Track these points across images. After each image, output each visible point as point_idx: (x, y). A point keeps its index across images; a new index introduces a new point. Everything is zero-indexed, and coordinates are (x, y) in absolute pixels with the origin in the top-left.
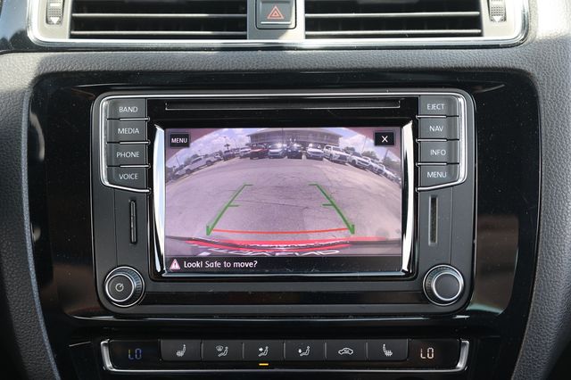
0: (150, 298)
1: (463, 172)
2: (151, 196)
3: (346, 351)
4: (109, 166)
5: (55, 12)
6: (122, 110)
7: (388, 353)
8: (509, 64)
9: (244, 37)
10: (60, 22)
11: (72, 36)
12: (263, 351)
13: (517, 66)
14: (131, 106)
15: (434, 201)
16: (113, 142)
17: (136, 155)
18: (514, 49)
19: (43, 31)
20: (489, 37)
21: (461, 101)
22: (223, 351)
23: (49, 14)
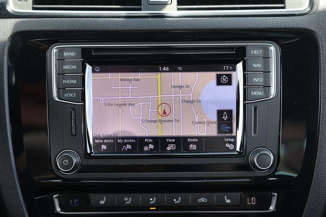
0: (82, 168)
1: (273, 91)
2: (84, 107)
3: (203, 200)
4: (58, 88)
6: (65, 54)
7: (228, 201)
8: (301, 26)
9: (140, 10)
11: (34, 9)
12: (152, 200)
13: (306, 27)
14: (72, 51)
15: (255, 109)
16: (61, 74)
17: (75, 82)
18: (305, 17)
19: (16, 5)
20: (289, 9)
21: (272, 48)
22: (128, 200)
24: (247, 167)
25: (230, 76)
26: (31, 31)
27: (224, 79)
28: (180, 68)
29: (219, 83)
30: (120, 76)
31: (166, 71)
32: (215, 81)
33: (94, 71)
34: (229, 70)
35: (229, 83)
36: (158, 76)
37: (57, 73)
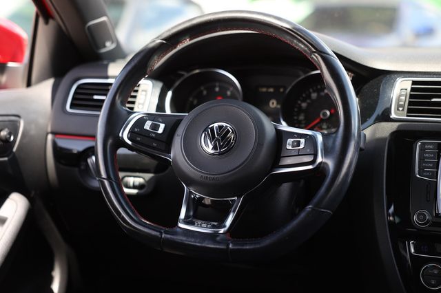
0: (434, 224)
2: (437, 182)
4: (419, 169)
5: (401, 106)
6: (426, 146)
10: (403, 110)
11: (407, 116)
14: (431, 145)
16: (422, 159)
17: (431, 165)
19: (396, 113)
23: (398, 106)
26: (405, 131)
37: (420, 159)
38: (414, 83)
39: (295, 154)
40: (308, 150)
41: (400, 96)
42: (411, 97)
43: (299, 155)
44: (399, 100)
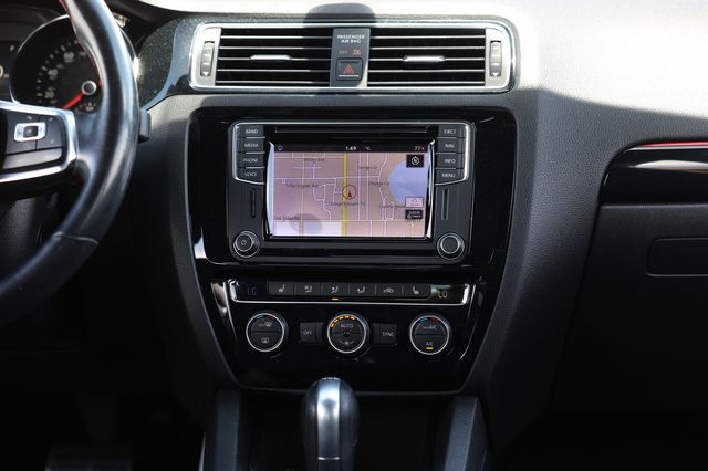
0: (264, 252)
1: (466, 173)
2: (265, 186)
3: (389, 290)
4: (239, 167)
5: (206, 68)
6: (247, 132)
7: (416, 292)
9: (328, 85)
10: (209, 75)
11: (217, 84)
12: (335, 290)
13: (504, 106)
14: (254, 128)
15: (446, 193)
16: (242, 152)
17: (256, 161)
18: (504, 95)
19: (198, 81)
20: (488, 87)
21: (467, 128)
22: (308, 289)
23: (202, 69)
24: (434, 252)
25: (421, 158)
26: (214, 108)
27: (415, 161)
28: (368, 148)
29: (409, 164)
30: (304, 155)
31: (353, 151)
32: (405, 162)
33: (276, 150)
34: (421, 151)
35: (421, 165)
36: (345, 156)
37: (239, 152)
38: (225, 32)
39: (30, 148)
40: (52, 141)
41: (204, 52)
42: (221, 53)
43: (36, 150)
44: (202, 60)
